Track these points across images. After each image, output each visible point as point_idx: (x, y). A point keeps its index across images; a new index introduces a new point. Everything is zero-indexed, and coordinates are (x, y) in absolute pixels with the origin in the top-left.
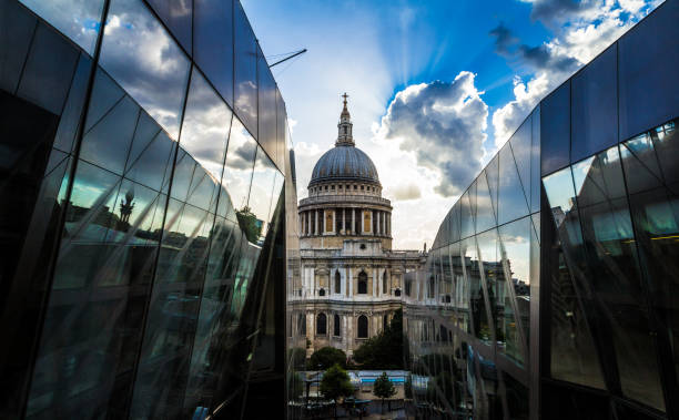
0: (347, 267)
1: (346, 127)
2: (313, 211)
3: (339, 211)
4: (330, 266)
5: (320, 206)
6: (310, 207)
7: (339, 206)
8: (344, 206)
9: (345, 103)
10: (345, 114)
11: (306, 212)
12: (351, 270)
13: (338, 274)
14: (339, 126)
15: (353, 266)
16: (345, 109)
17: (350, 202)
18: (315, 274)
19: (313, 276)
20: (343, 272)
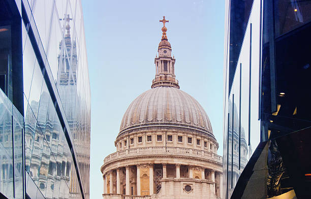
1: (166, 63)
2: (123, 169)
3: (157, 168)
5: (132, 163)
6: (119, 165)
7: (157, 161)
8: (164, 161)
9: (164, 30)
10: (165, 45)
11: (114, 172)
14: (157, 61)
16: (164, 39)
17: (172, 157)
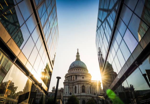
0: (78, 84)
1: (78, 56)
2: (69, 76)
3: (76, 76)
4: (73, 85)
5: (71, 75)
8: (78, 74)
9: (78, 51)
10: (78, 53)
11: (67, 77)
12: (79, 85)
13: (76, 87)
14: (76, 56)
15: (80, 84)
18: (69, 88)
19: (68, 88)
20: (77, 86)
